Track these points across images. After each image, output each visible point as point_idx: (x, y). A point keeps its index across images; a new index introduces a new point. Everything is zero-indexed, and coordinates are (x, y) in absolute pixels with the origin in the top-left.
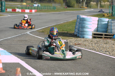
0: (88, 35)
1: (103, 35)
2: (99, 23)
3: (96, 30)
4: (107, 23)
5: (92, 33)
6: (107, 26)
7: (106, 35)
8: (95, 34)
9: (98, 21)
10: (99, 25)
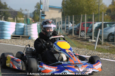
0: (7, 37)
1: (21, 37)
2: (17, 28)
3: (14, 33)
4: (23, 27)
5: (11, 36)
6: (23, 30)
7: (22, 37)
8: (13, 36)
9: (16, 26)
10: (16, 29)
